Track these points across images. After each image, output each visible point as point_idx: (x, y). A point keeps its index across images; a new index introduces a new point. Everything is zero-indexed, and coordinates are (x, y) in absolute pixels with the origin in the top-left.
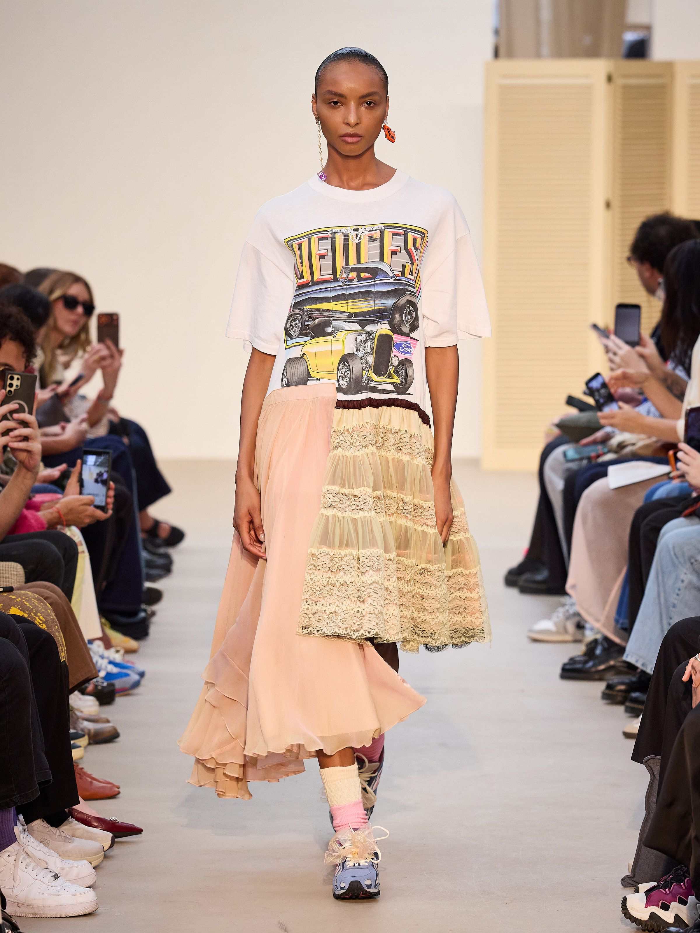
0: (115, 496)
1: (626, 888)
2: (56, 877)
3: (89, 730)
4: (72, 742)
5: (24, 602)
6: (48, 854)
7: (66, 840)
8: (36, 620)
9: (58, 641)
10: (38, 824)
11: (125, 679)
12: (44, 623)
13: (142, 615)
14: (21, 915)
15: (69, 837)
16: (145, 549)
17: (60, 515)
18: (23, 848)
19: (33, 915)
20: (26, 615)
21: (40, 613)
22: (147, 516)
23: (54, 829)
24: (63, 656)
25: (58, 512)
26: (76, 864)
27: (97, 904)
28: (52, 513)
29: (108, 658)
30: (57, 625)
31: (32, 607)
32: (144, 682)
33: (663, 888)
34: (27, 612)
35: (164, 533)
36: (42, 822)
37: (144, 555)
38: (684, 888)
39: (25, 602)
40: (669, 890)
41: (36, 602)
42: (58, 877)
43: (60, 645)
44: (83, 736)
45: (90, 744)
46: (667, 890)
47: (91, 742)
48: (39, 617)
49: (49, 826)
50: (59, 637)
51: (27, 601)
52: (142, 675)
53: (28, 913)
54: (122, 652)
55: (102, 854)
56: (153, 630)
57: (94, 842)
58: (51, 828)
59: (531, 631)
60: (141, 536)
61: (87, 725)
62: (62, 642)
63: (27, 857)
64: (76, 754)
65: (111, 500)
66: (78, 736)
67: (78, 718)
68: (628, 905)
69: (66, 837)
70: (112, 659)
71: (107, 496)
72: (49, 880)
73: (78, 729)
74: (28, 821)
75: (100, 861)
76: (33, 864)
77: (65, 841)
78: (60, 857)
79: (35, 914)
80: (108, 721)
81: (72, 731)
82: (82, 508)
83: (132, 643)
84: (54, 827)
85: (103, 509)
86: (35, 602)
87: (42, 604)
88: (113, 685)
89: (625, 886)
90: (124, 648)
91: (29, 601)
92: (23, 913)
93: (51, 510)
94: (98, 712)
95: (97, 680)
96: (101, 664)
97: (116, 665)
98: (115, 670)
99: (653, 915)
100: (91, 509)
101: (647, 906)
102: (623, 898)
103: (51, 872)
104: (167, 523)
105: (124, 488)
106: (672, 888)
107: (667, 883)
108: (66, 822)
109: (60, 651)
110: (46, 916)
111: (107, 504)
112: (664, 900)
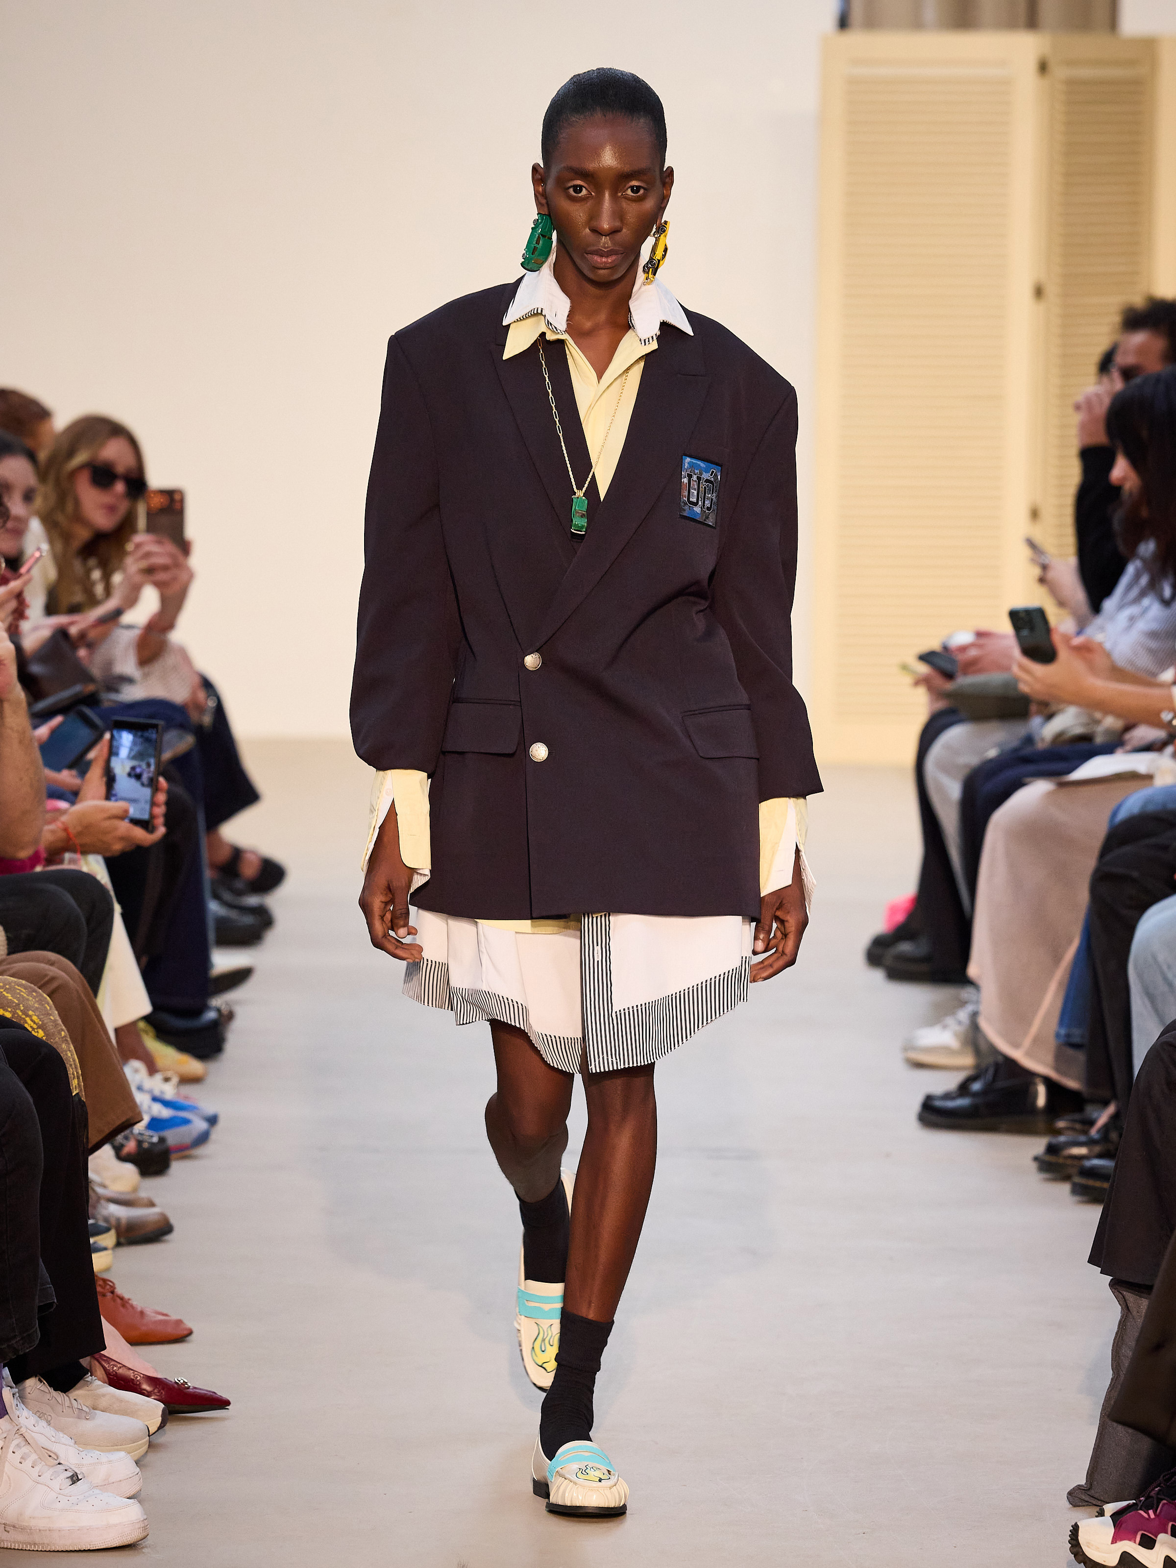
0: (168, 803)
1: (1075, 1508)
2: (75, 1479)
3: (118, 1220)
4: (92, 1240)
5: (2, 992)
6: (53, 1439)
7: (82, 1415)
8: (26, 1023)
9: (67, 1059)
10: (34, 1385)
11: (183, 1129)
12: (40, 1028)
13: (211, 1015)
14: (11, 1545)
15: (87, 1410)
16: (216, 897)
17: (68, 834)
18: (18, 1429)
19: (31, 1546)
20: (8, 1015)
21: (33, 1011)
22: (220, 842)
23: (59, 1396)
24: (75, 1086)
25: (66, 830)
26: (104, 1457)
27: (145, 1528)
29: (150, 1092)
30: (63, 1030)
31: (17, 1002)
32: (216, 1134)
33: (1143, 1508)
34: (10, 1010)
35: (249, 870)
36: (38, 1383)
37: (214, 907)
39: (4, 993)
40: (1155, 1513)
41: (24, 991)
42: (78, 1480)
43: (71, 1065)
44: (107, 1230)
45: (119, 1244)
46: (1151, 1512)
47: (122, 1240)
48: (30, 1017)
49: (52, 1390)
50: (69, 1054)
52: (213, 1120)
53: (23, 1543)
54: (175, 1080)
55: (145, 1440)
57: (132, 1418)
58: (56, 1394)
59: (911, 1048)
60: (208, 874)
61: (114, 1210)
62: (74, 1060)
63: (23, 1443)
64: (99, 1261)
65: (160, 811)
66: (99, 1231)
67: (99, 1198)
68: (1082, 1538)
69: (82, 1410)
70: (157, 1093)
71: (153, 804)
72: (60, 1485)
73: (99, 1216)
74: (18, 1379)
75: (142, 1453)
76: (34, 1457)
77: (79, 1418)
78: (76, 1445)
79: (35, 1544)
80: (152, 1204)
82: (107, 823)
83: (194, 1066)
84: (60, 1392)
85: (146, 825)
86: (22, 991)
87: (34, 994)
88: (162, 1140)
89: (1075, 1505)
90: (176, 1073)
92: (14, 1542)
93: (54, 827)
94: (135, 1190)
95: (139, 1128)
96: (142, 1099)
97: (166, 1104)
98: (165, 1113)
99: (1126, 1557)
100: (124, 826)
101: (1114, 1541)
102: (1072, 1526)
103: (66, 1470)
104: (253, 852)
105: (180, 790)
106: (1159, 1509)
107: (1150, 1499)
108: (81, 1382)
109: (71, 1076)
110: (53, 1549)
111: (152, 816)
112: (1145, 1531)
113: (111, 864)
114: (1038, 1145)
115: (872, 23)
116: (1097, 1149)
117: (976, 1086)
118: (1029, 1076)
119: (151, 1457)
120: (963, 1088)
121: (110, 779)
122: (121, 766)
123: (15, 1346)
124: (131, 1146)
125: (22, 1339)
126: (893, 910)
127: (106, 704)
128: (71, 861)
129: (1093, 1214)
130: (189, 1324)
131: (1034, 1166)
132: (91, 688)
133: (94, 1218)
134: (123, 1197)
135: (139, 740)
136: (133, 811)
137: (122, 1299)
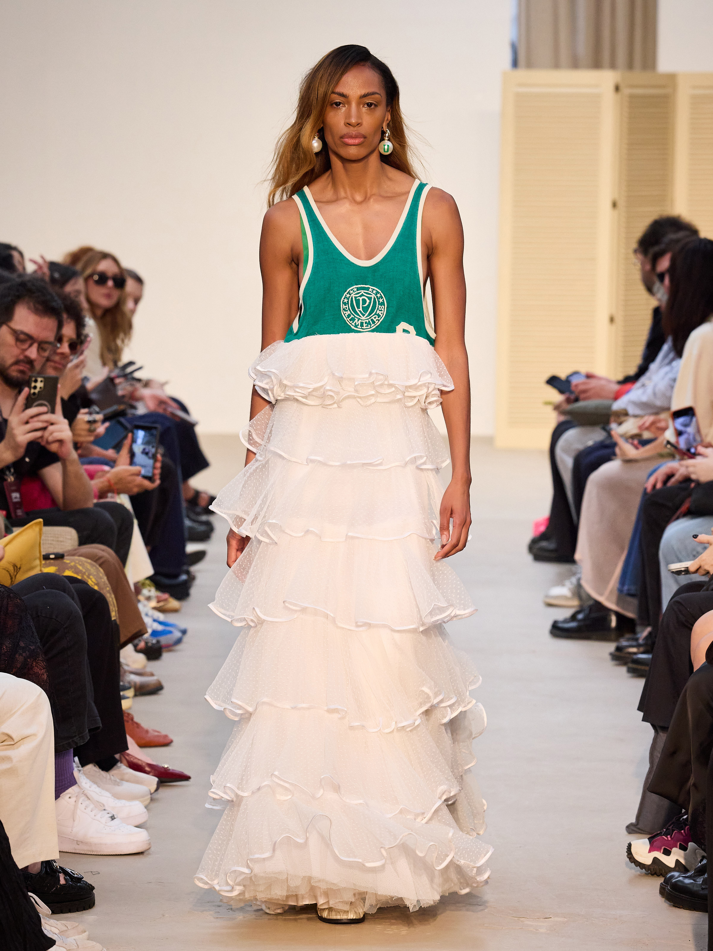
0: (162, 468)
1: (630, 835)
2: (113, 818)
3: (135, 683)
4: (122, 693)
6: (100, 794)
7: (116, 783)
8: (89, 582)
9: (109, 601)
10: (91, 768)
11: (169, 636)
13: (184, 577)
14: (80, 852)
15: (119, 781)
16: (188, 517)
17: (110, 483)
18: (83, 790)
19: (91, 852)
20: (79, 577)
21: (93, 576)
23: (103, 773)
24: (114, 615)
25: (109, 481)
27: (150, 844)
28: (103, 482)
29: (152, 617)
30: (108, 587)
31: (84, 571)
32: (186, 639)
33: (665, 835)
34: (80, 575)
35: (203, 502)
36: (93, 766)
38: (684, 835)
39: (78, 566)
40: (671, 837)
42: (115, 818)
43: (112, 605)
44: (129, 688)
45: (136, 695)
46: (669, 836)
47: (138, 694)
48: (91, 579)
49: (100, 770)
50: (111, 598)
51: (80, 565)
52: (184, 632)
55: (149, 797)
56: (194, 591)
57: (142, 785)
59: (547, 596)
60: (184, 505)
61: (134, 678)
62: (113, 603)
63: (86, 799)
64: (125, 704)
65: (158, 472)
66: (126, 689)
67: (125, 671)
68: (633, 850)
69: (116, 781)
70: (155, 617)
71: (154, 468)
72: (106, 821)
73: (125, 681)
75: (148, 803)
76: (92, 806)
77: (115, 785)
79: (93, 851)
80: (152, 675)
81: (121, 683)
82: (130, 478)
83: (175, 603)
84: (104, 771)
85: (150, 479)
86: (87, 565)
87: (94, 567)
88: (158, 642)
89: (630, 833)
91: (83, 565)
92: (82, 850)
93: (102, 480)
94: (145, 667)
95: (146, 636)
96: (147, 621)
97: (161, 623)
98: (159, 628)
99: (656, 860)
100: (139, 479)
101: (650, 851)
102: (628, 844)
103: (108, 813)
104: (206, 493)
105: (168, 461)
106: (673, 835)
107: (668, 831)
108: (115, 767)
109: (111, 610)
110: (102, 853)
111: (154, 475)
112: (666, 846)
113: (133, 499)
114: (611, 647)
115: (529, 65)
116: (642, 649)
117: (580, 616)
118: (608, 610)
119: (153, 805)
120: (573, 618)
121: (132, 455)
122: (138, 448)
123: (75, 740)
124: (142, 645)
125: (79, 737)
126: (537, 525)
127: (129, 416)
128: (112, 497)
129: (640, 684)
130: (171, 737)
131: (609, 657)
132: (122, 407)
133: (123, 681)
134: (138, 671)
135: (148, 435)
136: (143, 472)
137: (137, 724)
